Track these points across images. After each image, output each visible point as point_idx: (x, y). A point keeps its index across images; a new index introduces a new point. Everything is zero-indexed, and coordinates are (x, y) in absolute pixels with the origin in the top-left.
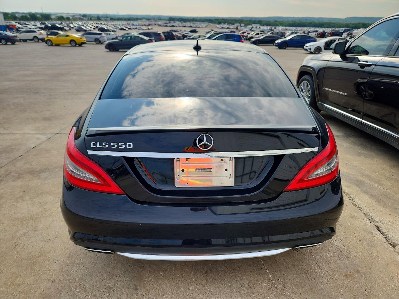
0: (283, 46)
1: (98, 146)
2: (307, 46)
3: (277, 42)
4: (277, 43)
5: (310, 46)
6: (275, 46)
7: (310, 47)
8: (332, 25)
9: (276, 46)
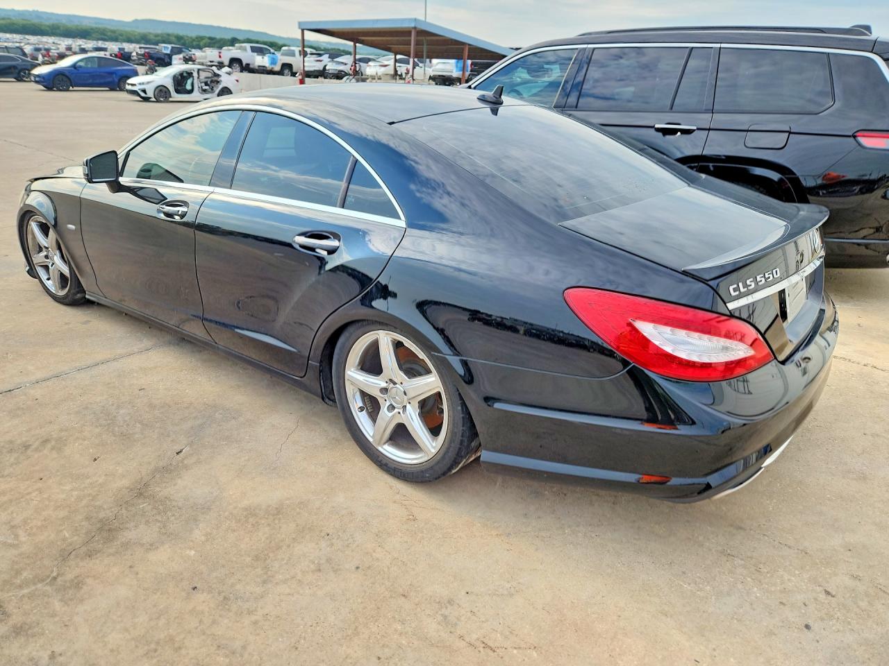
0: (56, 82)
1: (742, 290)
2: (133, 85)
3: (36, 71)
4: (38, 76)
5: (140, 84)
6: (33, 84)
7: (142, 87)
8: (109, 34)
9: (36, 82)
